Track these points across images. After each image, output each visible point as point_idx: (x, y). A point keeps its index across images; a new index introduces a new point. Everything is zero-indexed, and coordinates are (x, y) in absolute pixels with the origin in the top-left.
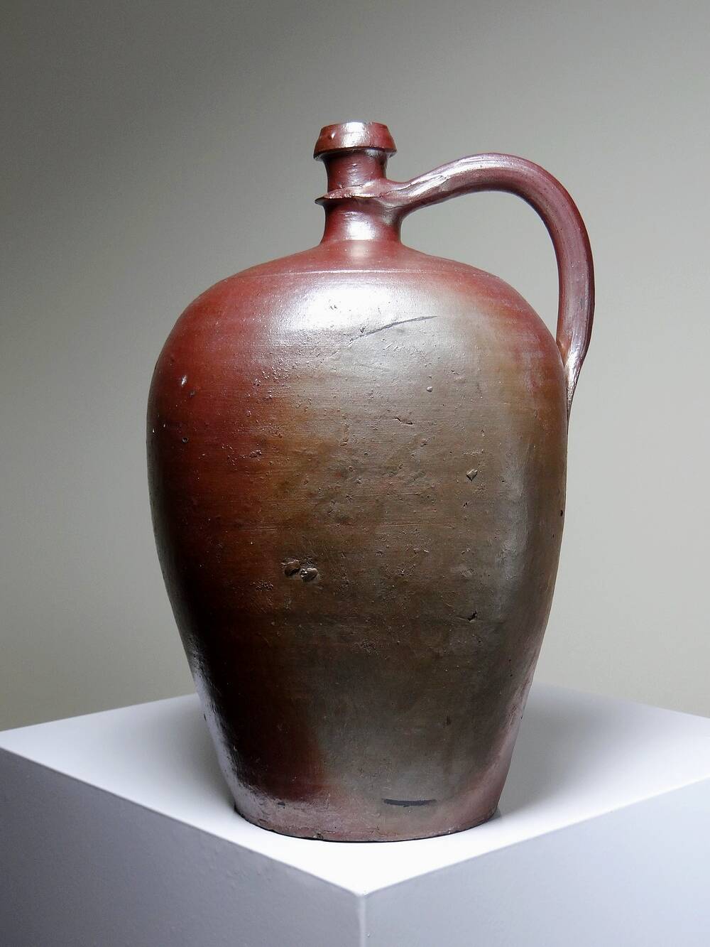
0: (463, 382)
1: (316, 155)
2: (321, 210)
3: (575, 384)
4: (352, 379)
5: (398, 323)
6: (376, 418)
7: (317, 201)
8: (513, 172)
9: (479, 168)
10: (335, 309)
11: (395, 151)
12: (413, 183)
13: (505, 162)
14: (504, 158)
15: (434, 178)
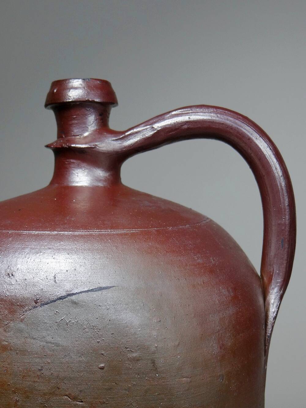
0: (137, 360)
1: (46, 106)
2: (50, 155)
3: (275, 318)
4: (23, 352)
5: (73, 294)
6: (45, 394)
7: (47, 146)
8: (219, 123)
9: (188, 120)
10: (12, 277)
11: (117, 103)
12: (127, 134)
13: (212, 114)
14: (212, 110)
15: (146, 129)
